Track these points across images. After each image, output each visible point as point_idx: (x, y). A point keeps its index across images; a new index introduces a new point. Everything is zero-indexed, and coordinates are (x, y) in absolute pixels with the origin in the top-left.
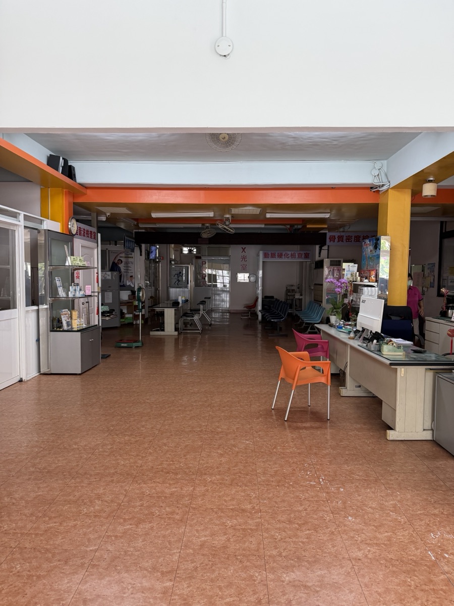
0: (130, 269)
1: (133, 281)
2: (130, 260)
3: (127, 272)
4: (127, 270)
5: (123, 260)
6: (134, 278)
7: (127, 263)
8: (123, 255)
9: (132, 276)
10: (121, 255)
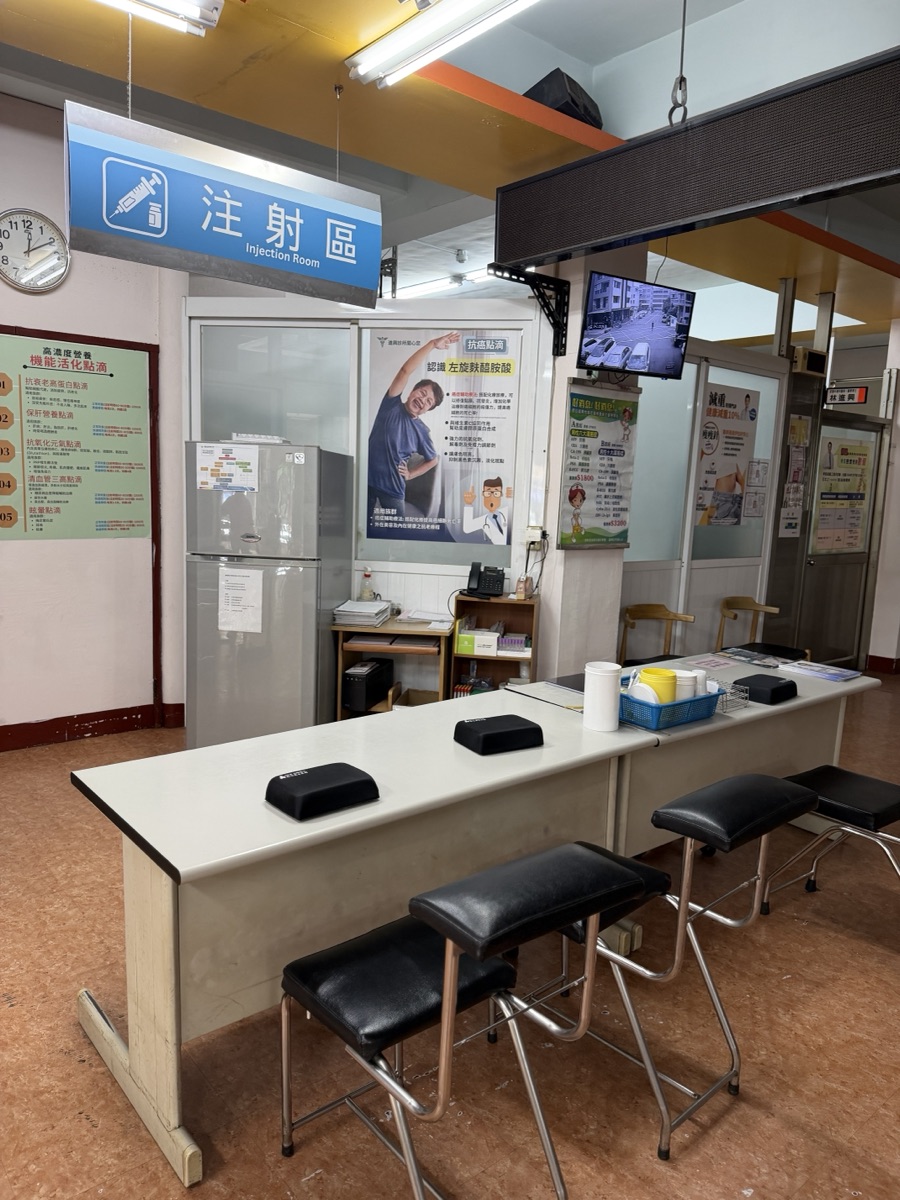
0: (486, 436)
1: (503, 511)
2: (491, 382)
3: (466, 458)
4: (468, 447)
5: (448, 382)
6: (510, 493)
7: (469, 402)
8: (450, 354)
9: (495, 483)
10: (435, 356)
